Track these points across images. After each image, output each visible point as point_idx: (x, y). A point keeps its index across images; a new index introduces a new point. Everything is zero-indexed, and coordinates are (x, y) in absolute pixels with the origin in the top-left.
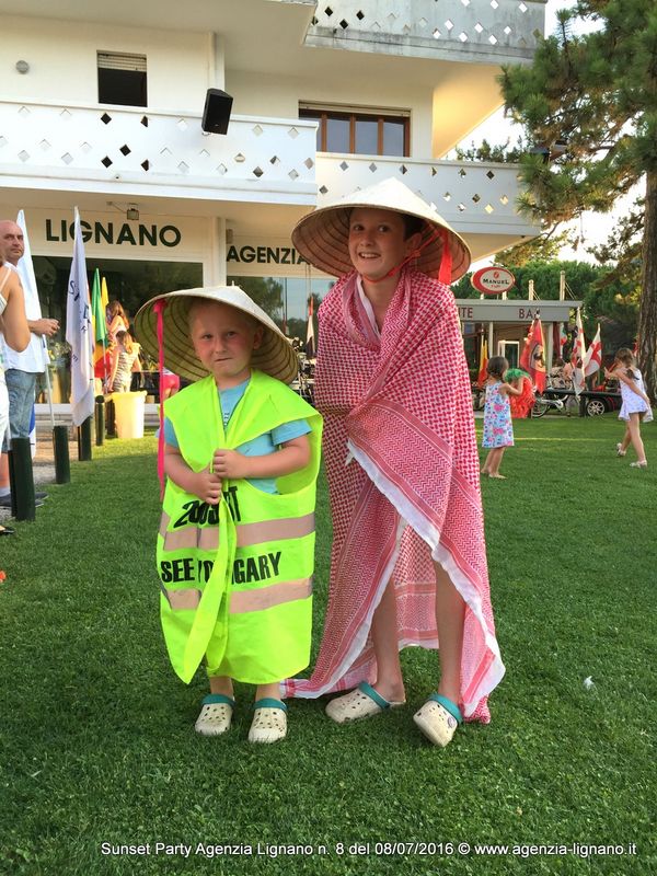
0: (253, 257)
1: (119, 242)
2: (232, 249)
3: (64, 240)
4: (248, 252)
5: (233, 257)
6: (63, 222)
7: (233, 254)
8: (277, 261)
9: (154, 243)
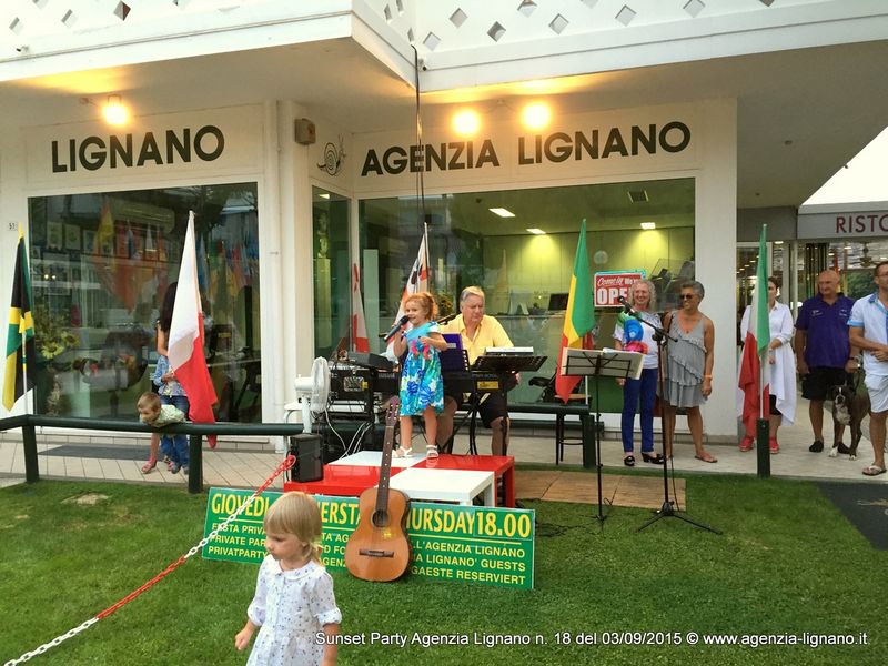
0: (403, 163)
1: (141, 163)
2: (372, 154)
3: (73, 169)
4: (396, 156)
5: (372, 168)
6: (73, 142)
7: (372, 163)
8: (442, 167)
9: (187, 158)
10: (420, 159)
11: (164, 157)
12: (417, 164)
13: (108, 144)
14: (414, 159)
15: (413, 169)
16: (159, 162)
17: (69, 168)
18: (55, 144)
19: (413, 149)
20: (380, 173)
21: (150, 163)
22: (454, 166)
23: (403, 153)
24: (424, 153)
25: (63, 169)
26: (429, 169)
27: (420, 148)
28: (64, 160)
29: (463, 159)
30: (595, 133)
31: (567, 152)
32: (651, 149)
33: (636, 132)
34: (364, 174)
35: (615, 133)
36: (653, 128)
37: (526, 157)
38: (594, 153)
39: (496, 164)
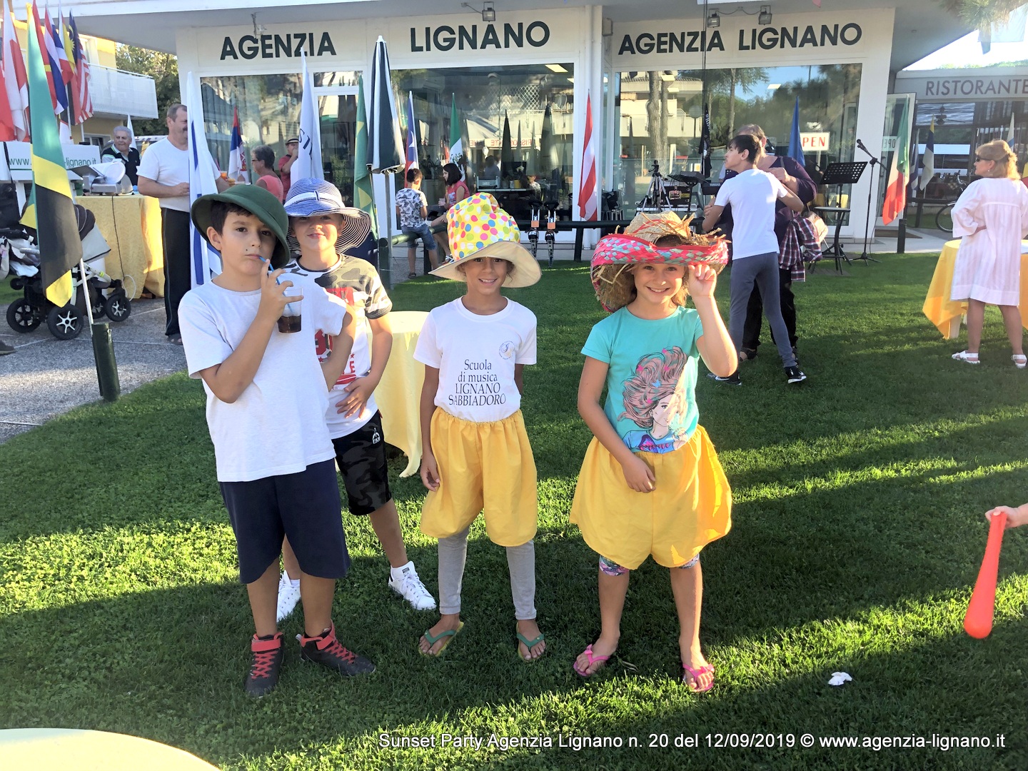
0: (652, 46)
1: (483, 47)
2: (627, 38)
3: (428, 49)
4: (646, 40)
5: (627, 49)
6: (428, 30)
7: (627, 45)
8: (681, 50)
9: (520, 44)
10: (665, 43)
11: (502, 42)
12: (663, 47)
13: (457, 31)
14: (660, 43)
15: (659, 51)
16: (498, 46)
17: (425, 48)
18: (413, 31)
19: (660, 35)
20: (633, 52)
21: (491, 47)
22: (690, 49)
23: (652, 38)
24: (667, 39)
25: (420, 49)
26: (671, 51)
27: (665, 35)
28: (421, 41)
29: (697, 44)
30: (796, 29)
31: (775, 41)
32: (834, 42)
33: (825, 29)
34: (621, 53)
35: (810, 29)
36: (836, 27)
37: (745, 44)
38: (793, 44)
39: (722, 49)
